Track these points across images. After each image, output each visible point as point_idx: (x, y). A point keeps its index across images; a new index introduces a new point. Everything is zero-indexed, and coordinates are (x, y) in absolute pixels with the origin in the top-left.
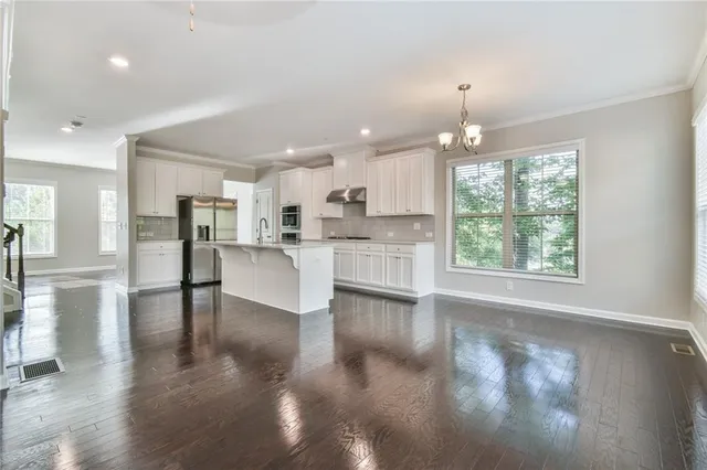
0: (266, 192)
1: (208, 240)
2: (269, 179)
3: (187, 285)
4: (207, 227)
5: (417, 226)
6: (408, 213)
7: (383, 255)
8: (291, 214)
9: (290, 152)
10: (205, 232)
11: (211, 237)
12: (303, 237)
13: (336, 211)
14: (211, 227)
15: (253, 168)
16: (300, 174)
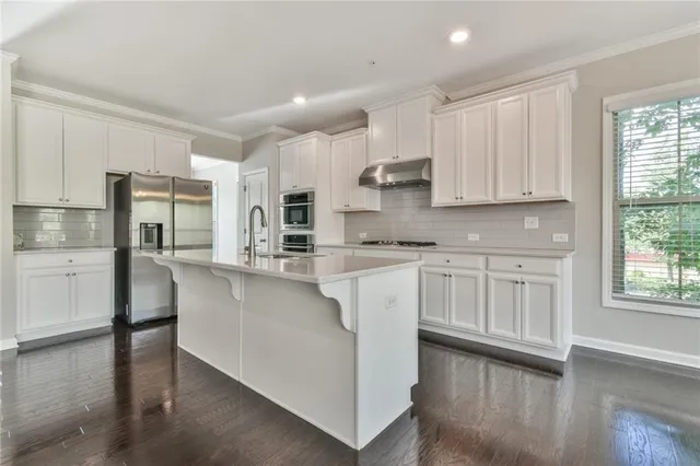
0: (259, 175)
1: (160, 246)
2: (262, 154)
3: (122, 325)
4: (160, 226)
5: (532, 222)
6: (527, 199)
7: (481, 276)
8: (299, 206)
9: (300, 101)
10: (154, 234)
11: (166, 241)
12: (318, 241)
13: (370, 200)
14: (167, 227)
15: (240, 139)
16: (312, 143)
